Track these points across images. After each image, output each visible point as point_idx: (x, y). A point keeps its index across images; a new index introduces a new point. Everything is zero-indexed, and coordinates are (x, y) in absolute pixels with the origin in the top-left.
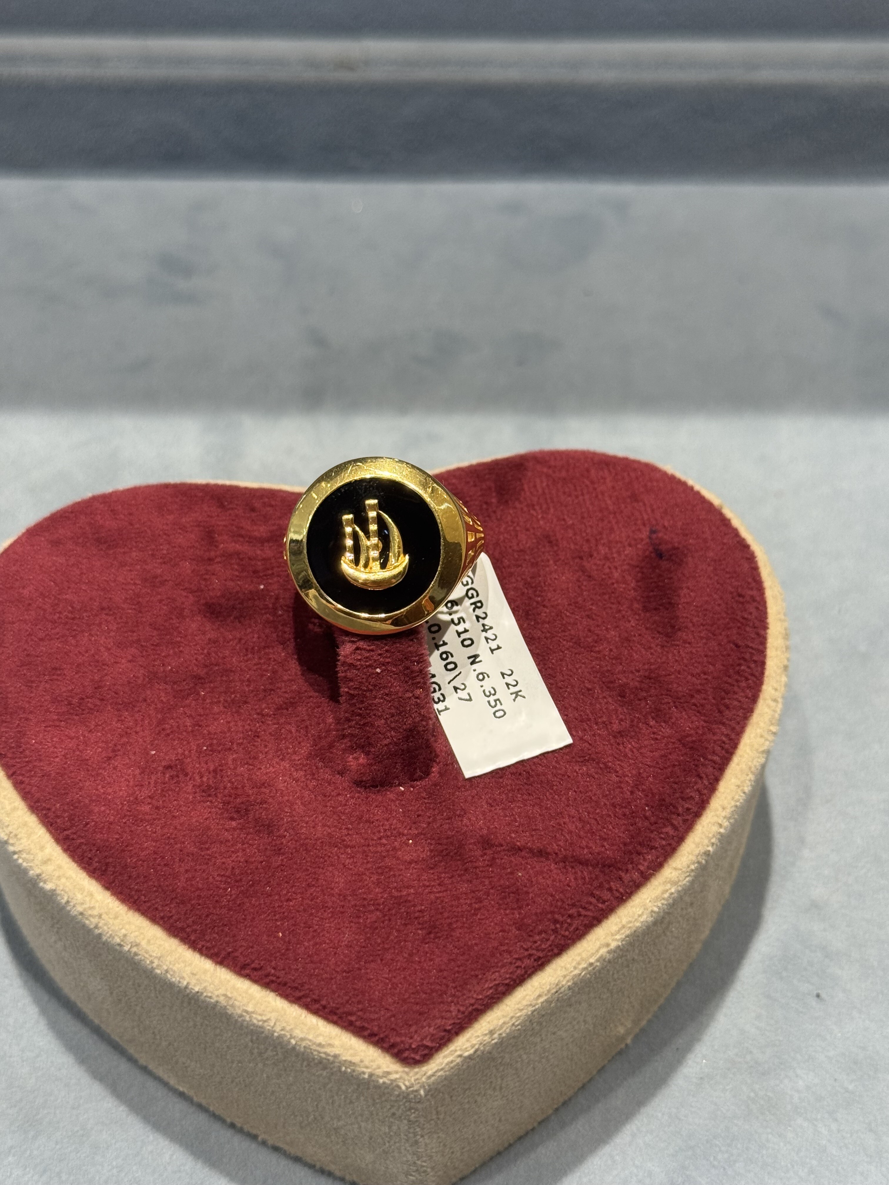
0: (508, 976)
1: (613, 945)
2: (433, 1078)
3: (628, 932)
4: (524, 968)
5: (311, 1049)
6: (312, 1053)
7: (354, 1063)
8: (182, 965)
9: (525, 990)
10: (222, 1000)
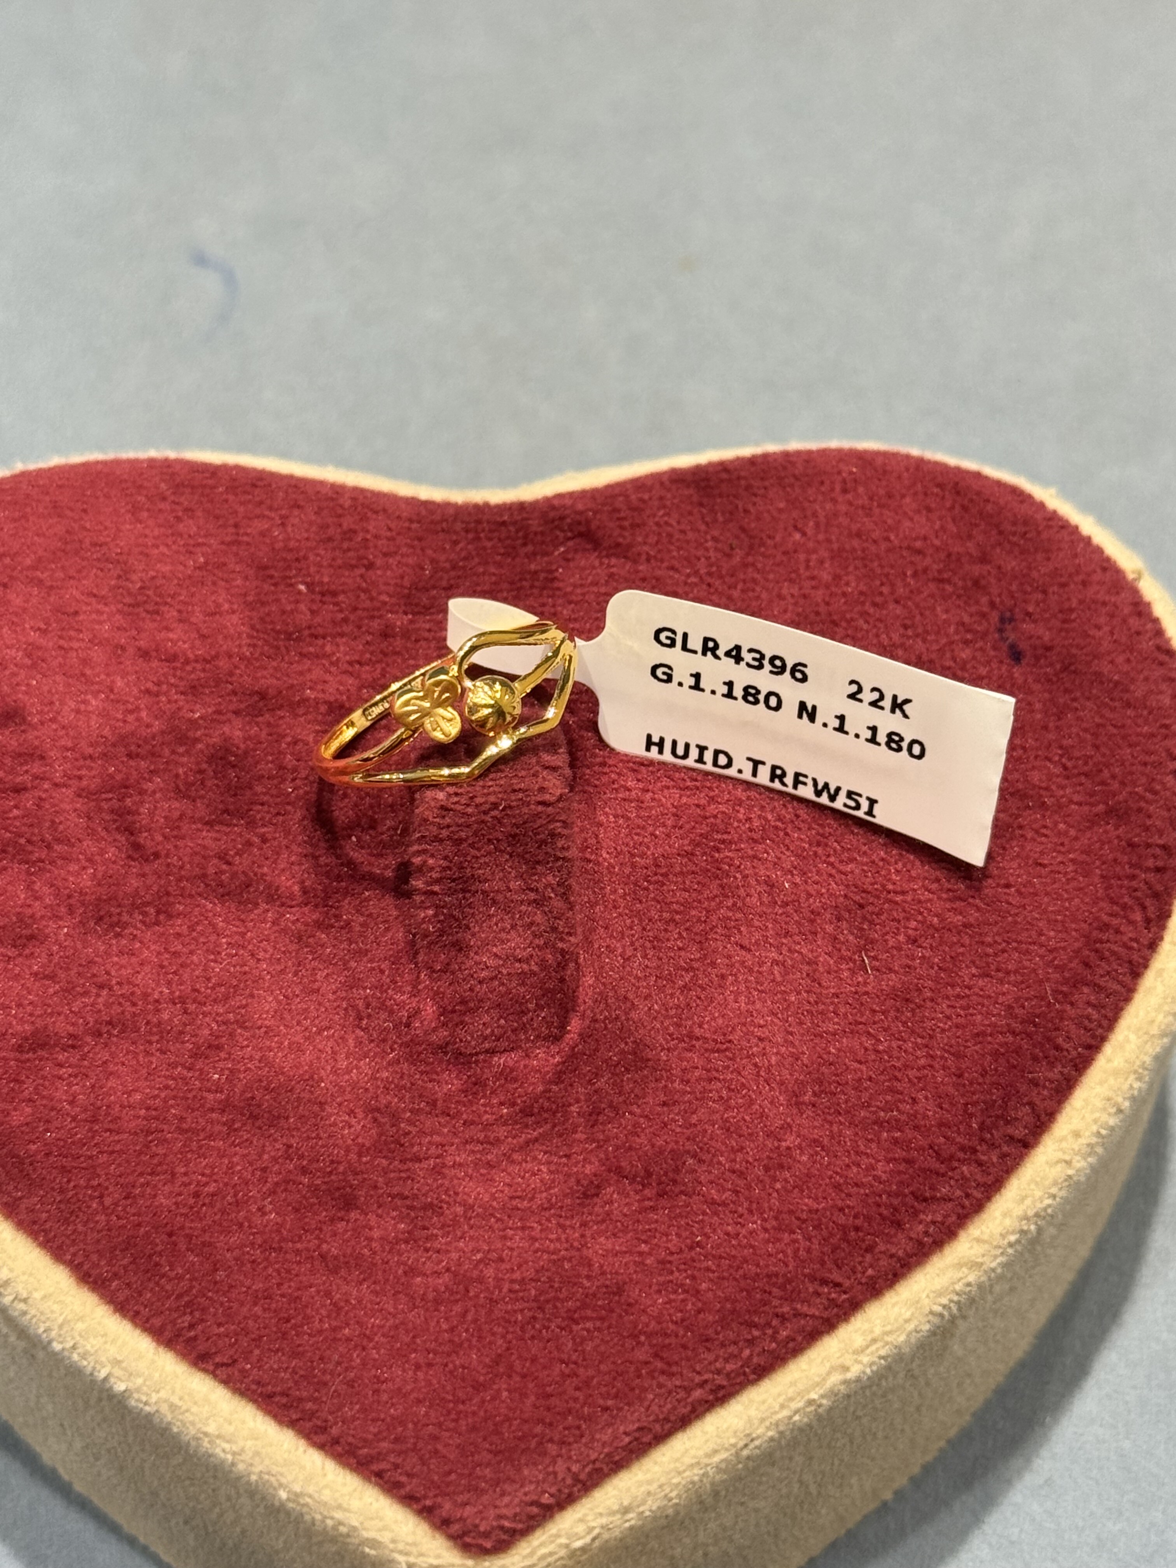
0: (661, 1415)
1: (855, 1371)
4: (693, 1403)
5: (311, 1510)
7: (380, 1543)
8: (101, 1340)
9: (689, 1439)
10: (164, 1408)
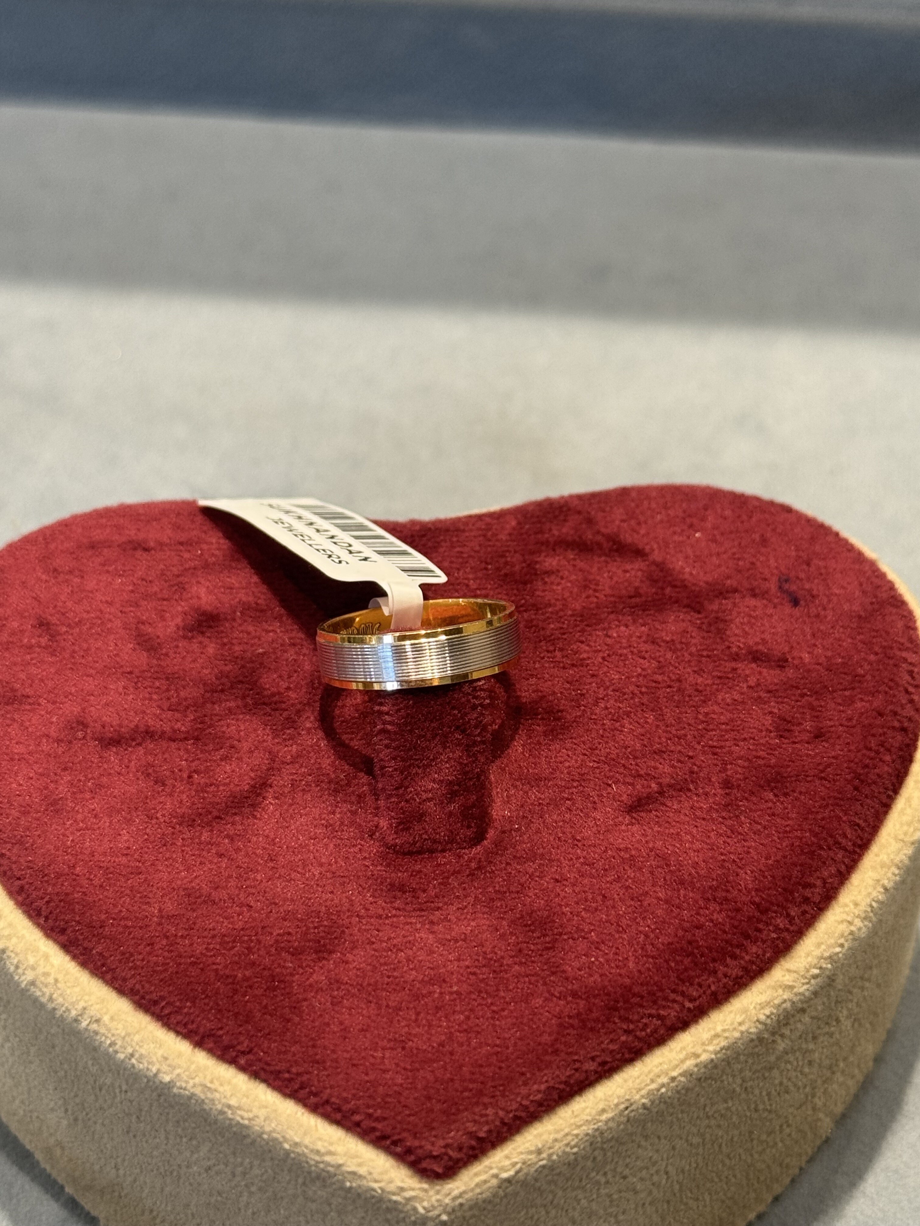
0: (563, 1078)
1: (704, 1057)
2: (460, 1200)
3: (724, 1043)
4: (586, 1072)
5: (307, 1157)
6: (307, 1162)
7: (361, 1176)
8: (152, 1046)
9: (585, 1101)
10: (198, 1091)
